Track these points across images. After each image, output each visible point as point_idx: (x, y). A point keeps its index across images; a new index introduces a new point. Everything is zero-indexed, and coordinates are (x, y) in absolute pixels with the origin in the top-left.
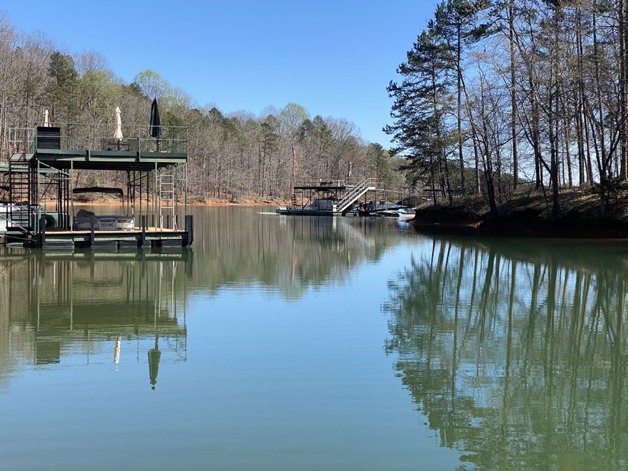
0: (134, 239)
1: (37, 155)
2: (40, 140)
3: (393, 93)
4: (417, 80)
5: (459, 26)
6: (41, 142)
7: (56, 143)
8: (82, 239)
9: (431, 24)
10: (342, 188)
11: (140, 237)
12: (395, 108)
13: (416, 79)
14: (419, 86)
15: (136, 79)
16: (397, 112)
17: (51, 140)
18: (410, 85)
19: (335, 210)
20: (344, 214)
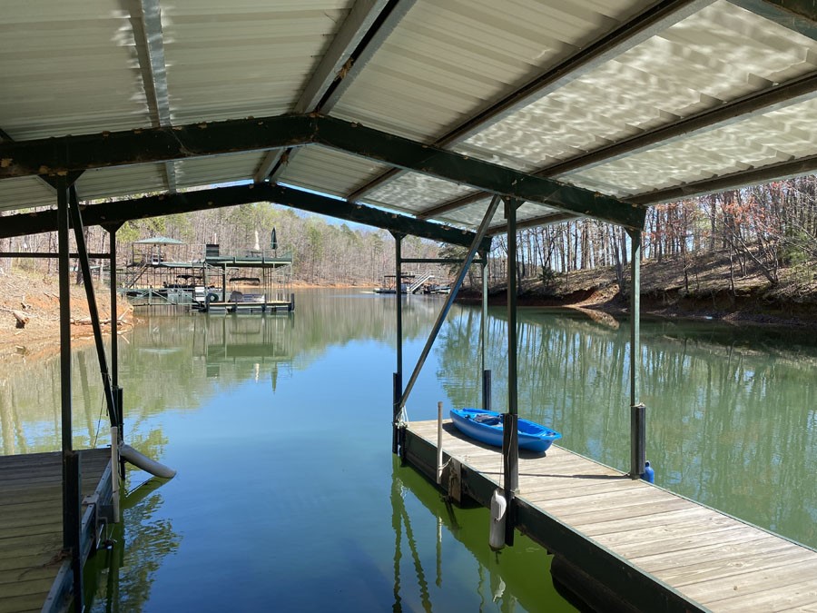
0: (260, 307)
1: (206, 260)
2: (207, 252)
6: (208, 253)
7: (217, 253)
8: (230, 308)
10: (414, 277)
11: (264, 306)
17: (214, 252)
19: (408, 290)
20: (414, 293)
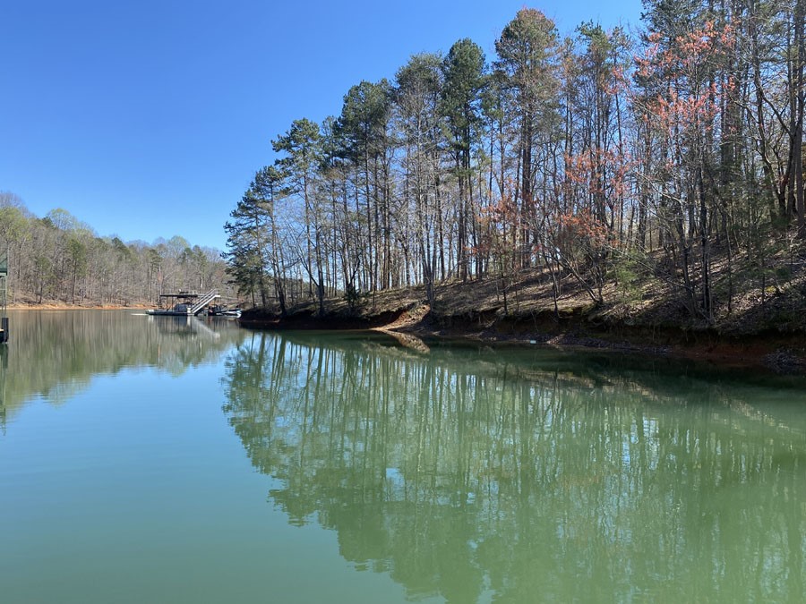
3: (228, 230)
4: (245, 222)
5: (271, 187)
9: (252, 184)
10: (196, 296)
12: (230, 240)
13: (244, 220)
14: (247, 226)
15: (49, 214)
16: (230, 244)
18: (240, 225)
19: (189, 312)
20: (196, 314)
